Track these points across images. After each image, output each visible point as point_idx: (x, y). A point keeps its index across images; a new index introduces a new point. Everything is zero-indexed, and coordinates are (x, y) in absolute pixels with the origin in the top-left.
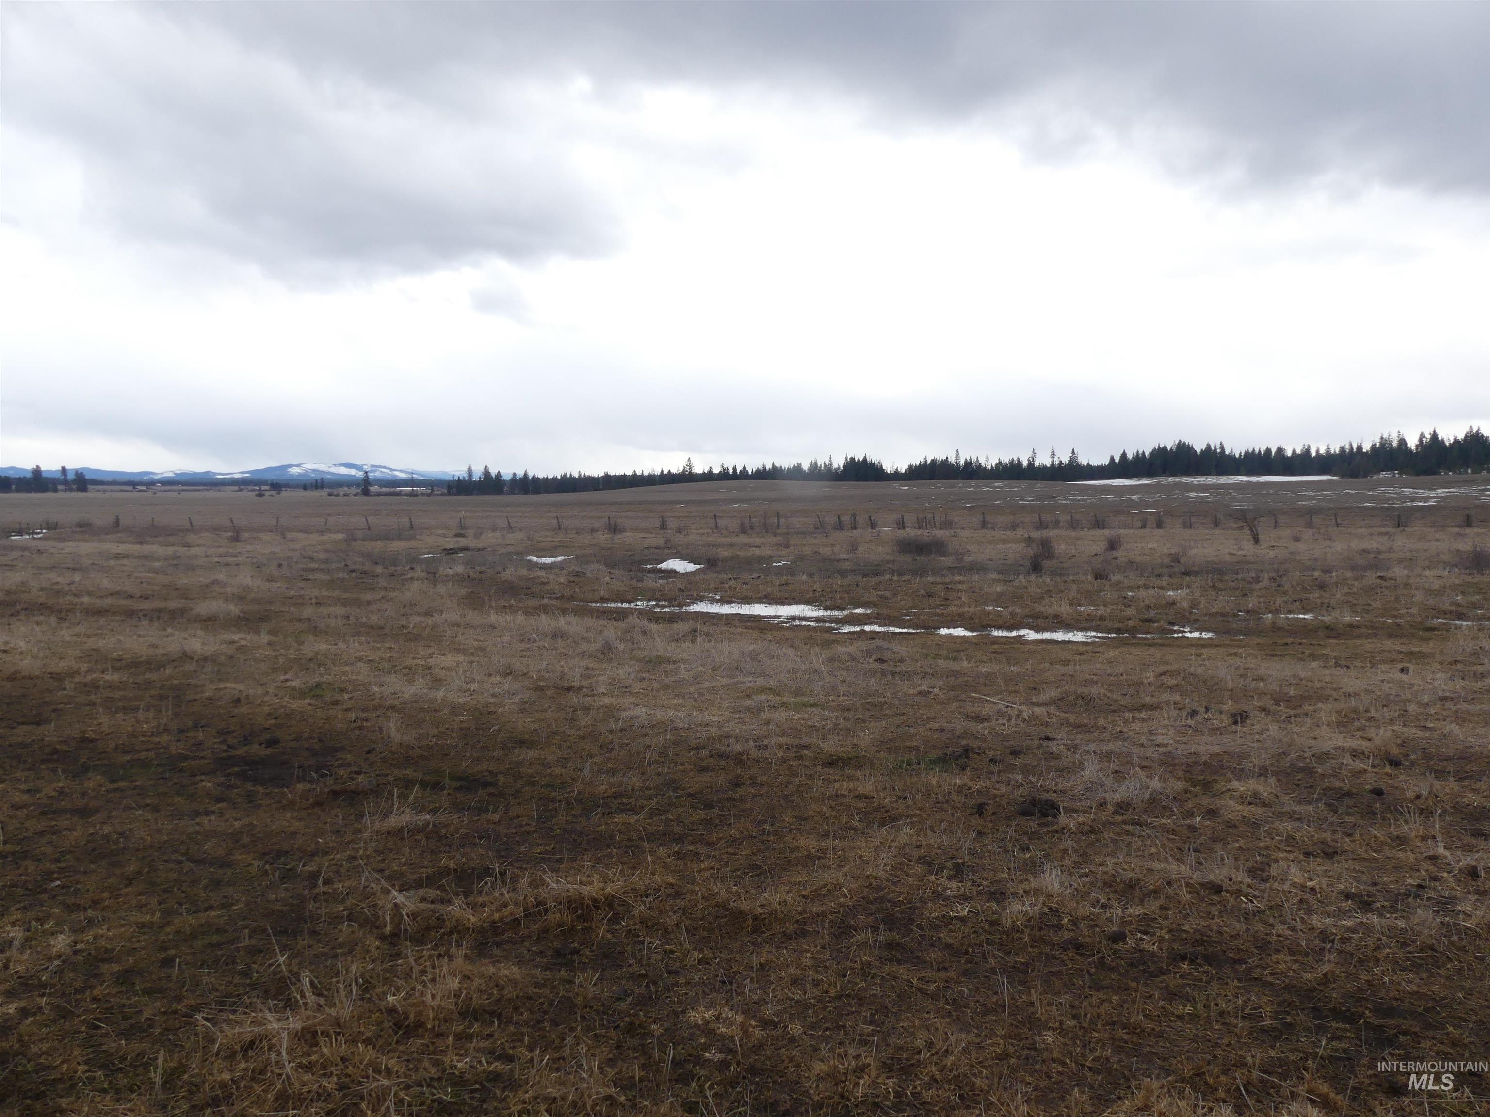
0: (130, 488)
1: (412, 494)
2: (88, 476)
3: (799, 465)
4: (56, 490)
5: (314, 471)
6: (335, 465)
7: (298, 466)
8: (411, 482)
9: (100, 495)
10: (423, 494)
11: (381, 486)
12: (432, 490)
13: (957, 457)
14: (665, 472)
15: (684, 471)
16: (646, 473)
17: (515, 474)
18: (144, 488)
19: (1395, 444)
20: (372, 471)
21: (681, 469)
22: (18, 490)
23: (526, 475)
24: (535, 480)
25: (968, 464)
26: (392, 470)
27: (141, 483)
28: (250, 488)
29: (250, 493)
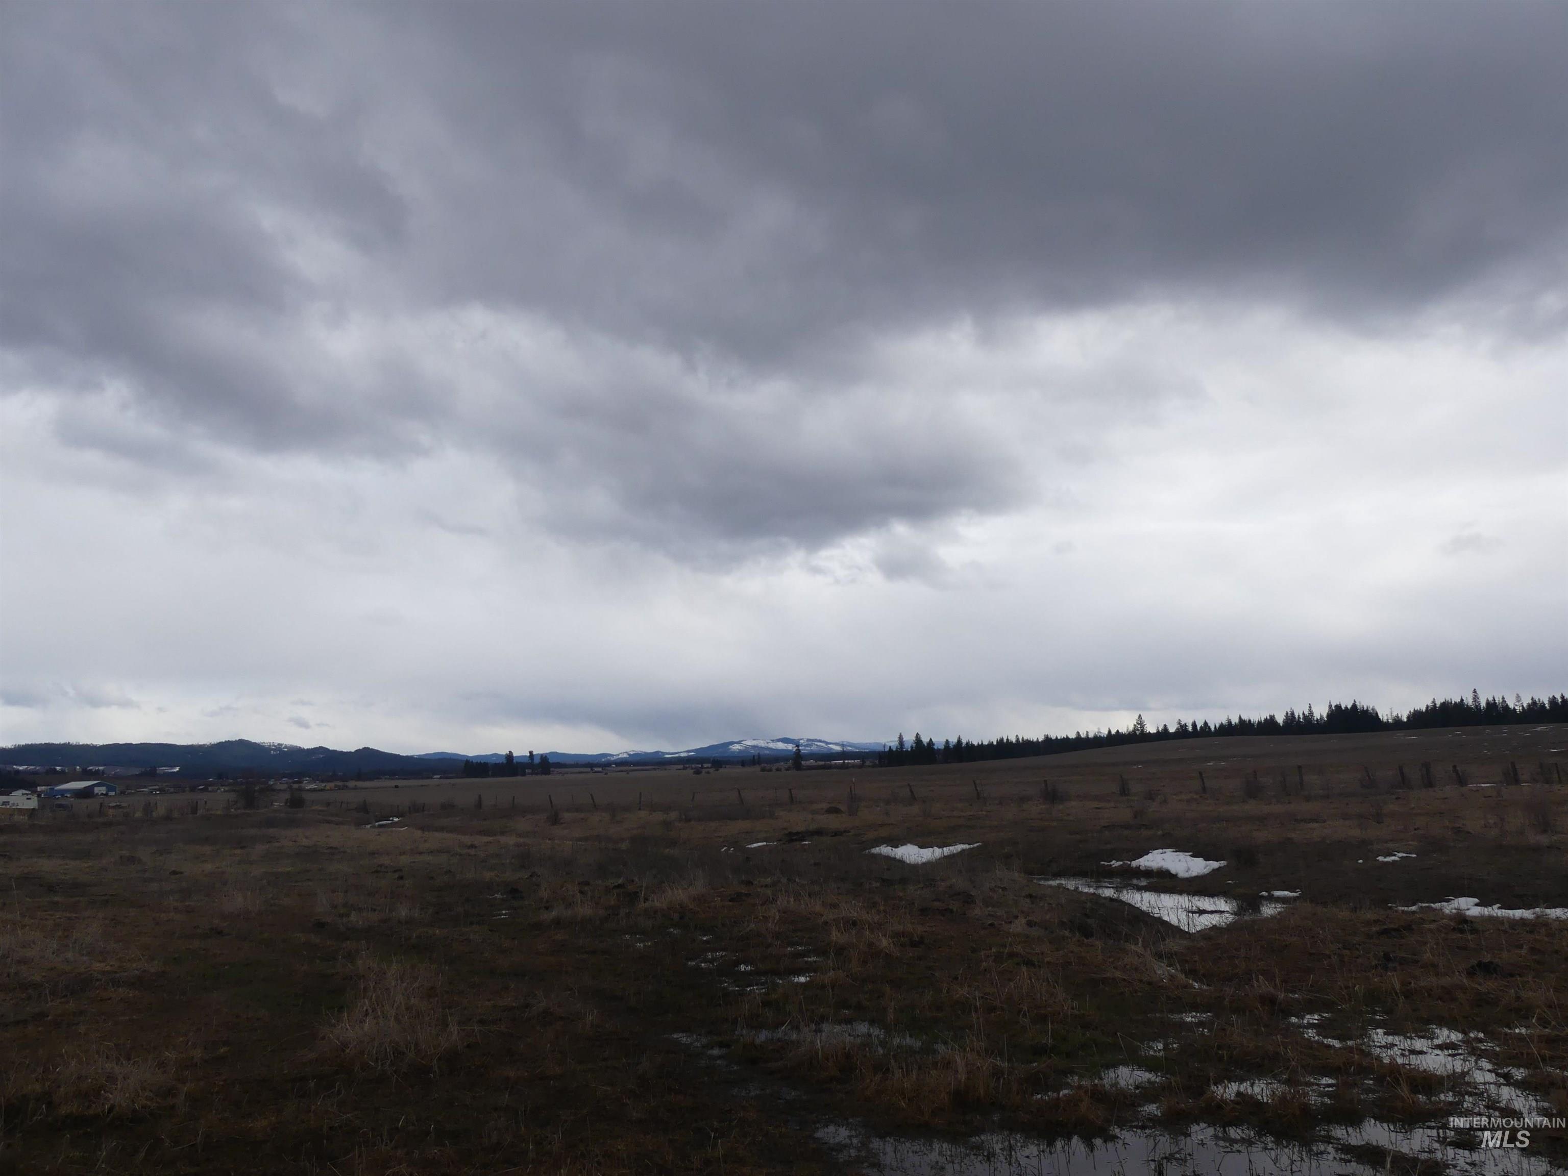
0: (588, 770)
1: (843, 767)
2: (551, 761)
3: (1272, 718)
4: (524, 774)
5: (753, 747)
6: (773, 741)
7: (739, 743)
8: (844, 755)
9: (560, 777)
10: (854, 766)
11: (814, 760)
12: (864, 762)
13: (1476, 698)
14: (1113, 732)
15: (1134, 731)
16: (1091, 735)
17: (947, 742)
18: (600, 769)
20: (807, 746)
21: (1131, 728)
22: (494, 775)
23: (959, 741)
24: (970, 747)
25: (1491, 705)
26: (827, 743)
27: (599, 765)
28: (693, 766)
29: (690, 772)
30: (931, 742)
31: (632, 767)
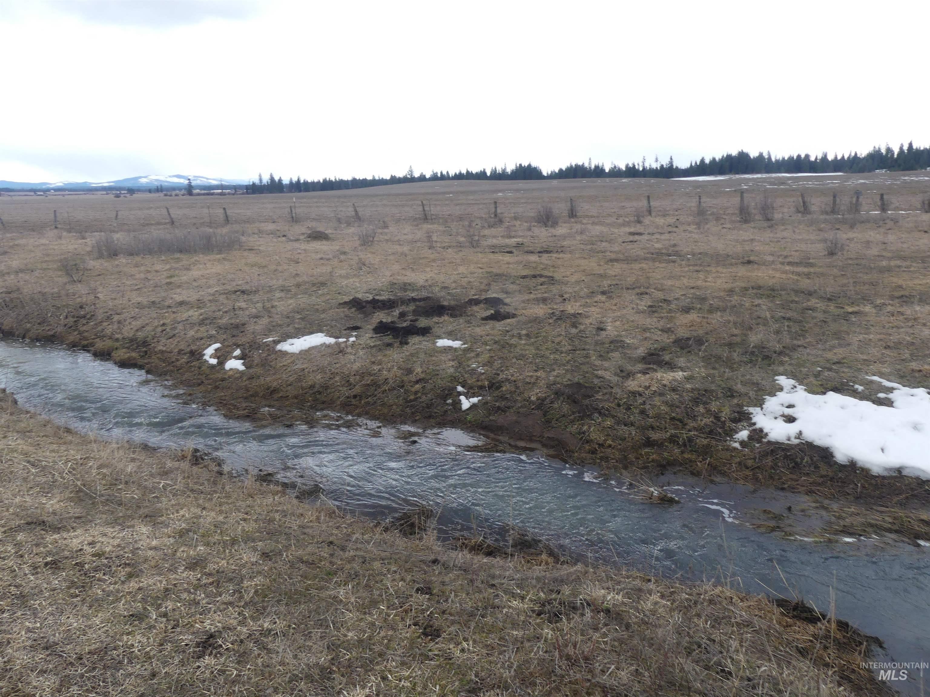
0: (32, 193)
1: (221, 194)
5: (157, 180)
6: (170, 177)
7: (145, 177)
8: (222, 187)
9: (9, 198)
10: (229, 194)
11: (201, 190)
12: (236, 191)
13: (590, 163)
14: (394, 177)
15: (406, 176)
16: (381, 178)
17: (291, 179)
18: (42, 193)
19: (883, 151)
20: (194, 180)
23: (299, 180)
24: (306, 183)
25: (597, 167)
27: (40, 190)
28: (114, 192)
29: (112, 196)
30: (280, 180)
31: (67, 193)
